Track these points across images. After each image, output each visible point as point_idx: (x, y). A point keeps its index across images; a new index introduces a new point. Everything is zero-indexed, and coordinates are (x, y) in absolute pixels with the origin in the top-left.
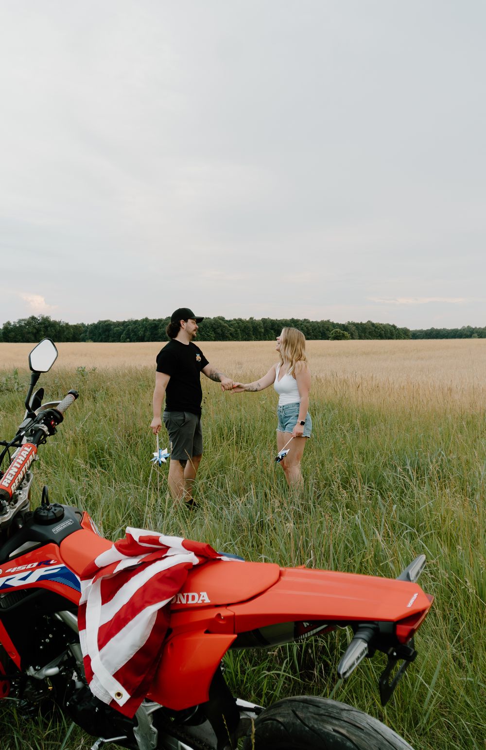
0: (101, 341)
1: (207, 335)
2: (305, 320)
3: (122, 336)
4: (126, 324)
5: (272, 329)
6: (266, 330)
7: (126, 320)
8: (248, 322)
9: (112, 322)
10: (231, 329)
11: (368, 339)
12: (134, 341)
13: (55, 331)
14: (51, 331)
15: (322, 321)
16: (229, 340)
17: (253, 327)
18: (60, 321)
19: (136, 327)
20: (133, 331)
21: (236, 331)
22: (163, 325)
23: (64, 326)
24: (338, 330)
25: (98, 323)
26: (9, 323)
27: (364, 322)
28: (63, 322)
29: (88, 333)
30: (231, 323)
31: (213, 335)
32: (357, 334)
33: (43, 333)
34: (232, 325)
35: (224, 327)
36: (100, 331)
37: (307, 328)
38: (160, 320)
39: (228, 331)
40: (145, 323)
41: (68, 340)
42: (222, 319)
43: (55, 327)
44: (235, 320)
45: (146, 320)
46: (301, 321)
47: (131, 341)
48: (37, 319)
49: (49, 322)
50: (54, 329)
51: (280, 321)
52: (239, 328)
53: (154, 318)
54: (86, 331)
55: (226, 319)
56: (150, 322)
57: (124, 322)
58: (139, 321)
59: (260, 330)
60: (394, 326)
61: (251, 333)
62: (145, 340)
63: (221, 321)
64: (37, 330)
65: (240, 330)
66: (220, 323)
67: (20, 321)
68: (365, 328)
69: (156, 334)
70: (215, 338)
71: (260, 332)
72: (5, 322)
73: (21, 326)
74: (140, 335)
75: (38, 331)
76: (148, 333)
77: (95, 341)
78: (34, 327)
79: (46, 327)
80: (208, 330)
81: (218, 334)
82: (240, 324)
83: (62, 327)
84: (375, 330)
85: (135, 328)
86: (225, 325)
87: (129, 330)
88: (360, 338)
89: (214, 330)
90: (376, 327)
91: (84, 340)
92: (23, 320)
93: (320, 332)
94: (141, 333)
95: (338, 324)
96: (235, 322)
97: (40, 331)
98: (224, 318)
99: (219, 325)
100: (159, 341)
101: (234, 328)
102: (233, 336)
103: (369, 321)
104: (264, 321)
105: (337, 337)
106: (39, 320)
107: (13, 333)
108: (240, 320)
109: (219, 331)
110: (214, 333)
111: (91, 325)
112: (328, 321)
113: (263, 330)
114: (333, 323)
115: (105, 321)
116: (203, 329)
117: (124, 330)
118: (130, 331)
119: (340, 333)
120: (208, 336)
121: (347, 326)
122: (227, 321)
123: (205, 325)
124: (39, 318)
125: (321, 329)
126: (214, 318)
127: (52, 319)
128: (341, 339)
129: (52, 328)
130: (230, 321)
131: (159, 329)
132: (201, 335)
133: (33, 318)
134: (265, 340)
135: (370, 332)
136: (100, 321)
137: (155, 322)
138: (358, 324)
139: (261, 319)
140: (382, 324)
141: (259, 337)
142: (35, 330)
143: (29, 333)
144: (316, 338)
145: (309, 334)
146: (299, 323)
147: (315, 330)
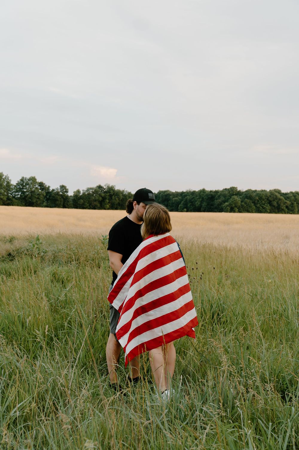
1: (262, 207)
3: (180, 206)
4: (184, 195)
7: (185, 191)
9: (171, 192)
10: (287, 201)
12: (191, 211)
13: (119, 199)
14: (115, 199)
16: (285, 213)
18: (124, 191)
19: (194, 197)
20: (190, 201)
21: (292, 204)
22: (219, 196)
23: (127, 195)
25: (158, 192)
26: (78, 191)
28: (126, 191)
30: (287, 196)
33: (107, 201)
34: (288, 198)
35: (280, 199)
38: (216, 192)
39: (284, 204)
40: (202, 193)
42: (279, 192)
43: (119, 195)
44: (291, 193)
45: (203, 191)
47: (187, 211)
48: (103, 188)
49: (114, 191)
50: (118, 197)
52: (295, 201)
53: (212, 190)
56: (207, 193)
57: (183, 193)
58: (197, 192)
62: (202, 210)
63: (277, 194)
64: (103, 197)
65: (297, 203)
66: (276, 196)
67: (88, 189)
69: (212, 205)
70: (270, 210)
72: (75, 190)
73: (89, 194)
74: (197, 206)
75: (104, 199)
76: (204, 204)
78: (100, 195)
79: (111, 196)
80: (263, 202)
81: (274, 206)
82: (297, 197)
83: (125, 196)
85: (192, 199)
86: (282, 197)
87: (186, 200)
89: (270, 203)
92: (91, 189)
94: (198, 203)
96: (291, 195)
97: (106, 199)
98: (280, 191)
99: (275, 197)
100: (216, 212)
101: (290, 201)
102: (288, 209)
106: (105, 189)
107: (82, 201)
109: (275, 203)
110: (270, 205)
115: (165, 192)
116: (258, 201)
117: (182, 200)
118: (188, 201)
122: (283, 193)
123: (261, 198)
124: (105, 187)
126: (270, 190)
127: (117, 188)
129: (116, 197)
130: (286, 194)
131: (216, 200)
132: (256, 207)
133: (100, 187)
136: (160, 191)
137: (212, 193)
142: (101, 199)
143: (95, 201)
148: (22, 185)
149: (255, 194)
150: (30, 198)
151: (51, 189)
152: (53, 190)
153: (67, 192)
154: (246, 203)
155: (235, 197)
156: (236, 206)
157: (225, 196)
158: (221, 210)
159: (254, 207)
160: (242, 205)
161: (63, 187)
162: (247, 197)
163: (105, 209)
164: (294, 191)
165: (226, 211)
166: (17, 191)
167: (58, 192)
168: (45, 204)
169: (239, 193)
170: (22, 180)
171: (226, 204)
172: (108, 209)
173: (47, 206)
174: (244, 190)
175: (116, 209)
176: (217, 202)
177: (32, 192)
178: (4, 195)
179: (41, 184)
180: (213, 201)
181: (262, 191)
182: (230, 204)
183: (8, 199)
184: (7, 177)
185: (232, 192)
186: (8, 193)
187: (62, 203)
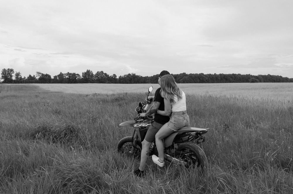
0: (154, 83)
2: (239, 74)
5: (224, 78)
6: (221, 79)
8: (213, 75)
11: (268, 82)
13: (137, 79)
15: (246, 75)
16: (205, 83)
17: (216, 77)
18: (139, 76)
22: (178, 77)
23: (141, 77)
24: (253, 78)
25: (153, 76)
26: (121, 76)
27: (267, 75)
29: (149, 80)
31: (199, 81)
32: (263, 80)
33: (133, 80)
34: (207, 76)
36: (154, 79)
37: (240, 78)
38: (177, 75)
39: (205, 79)
41: (142, 83)
42: (203, 74)
44: (208, 74)
46: (237, 75)
48: (131, 75)
51: (227, 75)
54: (149, 79)
59: (218, 78)
60: (281, 77)
61: (215, 80)
65: (210, 79)
66: (202, 76)
67: (125, 76)
68: (267, 78)
72: (120, 76)
75: (131, 79)
77: (152, 83)
78: (130, 78)
79: (134, 78)
80: (197, 78)
81: (201, 80)
82: (210, 76)
84: (271, 79)
86: (204, 76)
88: (264, 82)
89: (199, 78)
90: (272, 77)
91: (148, 83)
93: (245, 79)
95: (254, 76)
96: (208, 75)
101: (208, 78)
102: (207, 81)
103: (269, 74)
104: (220, 75)
105: (253, 82)
107: (122, 80)
108: (210, 74)
109: (201, 79)
111: (151, 77)
113: (220, 79)
114: (251, 75)
116: (195, 78)
119: (254, 80)
120: (197, 81)
121: (258, 77)
126: (199, 74)
127: (136, 75)
128: (255, 82)
130: (206, 75)
133: (129, 74)
134: (221, 83)
135: (269, 79)
138: (263, 76)
140: (275, 76)
141: (218, 82)
143: (128, 80)
144: (243, 82)
145: (240, 80)
146: (236, 75)
147: (243, 78)
148: (98, 74)
149: (193, 75)
150: (101, 80)
151: (109, 76)
152: (110, 76)
153: (116, 77)
154: (189, 79)
155: (185, 77)
156: (185, 81)
159: (193, 81)
160: (188, 80)
161: (114, 75)
163: (132, 83)
164: (209, 74)
166: (96, 77)
167: (112, 77)
168: (107, 82)
169: (187, 75)
170: (98, 72)
171: (182, 80)
172: (133, 83)
174: (189, 74)
175: (136, 83)
177: (102, 77)
178: (90, 79)
179: (105, 74)
181: (196, 74)
183: (92, 80)
184: (91, 72)
185: (184, 74)
186: (92, 78)
187: (114, 81)
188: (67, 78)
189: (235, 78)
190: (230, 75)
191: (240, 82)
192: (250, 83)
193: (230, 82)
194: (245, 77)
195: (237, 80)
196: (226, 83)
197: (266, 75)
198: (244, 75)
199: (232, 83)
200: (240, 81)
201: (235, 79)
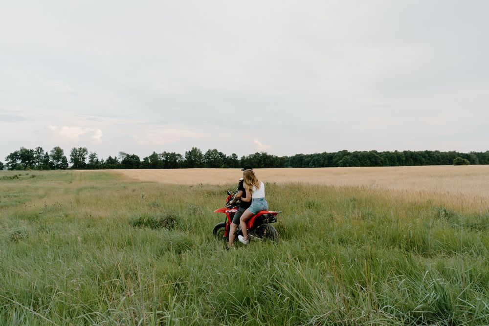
0: (297, 167)
2: (436, 151)
3: (310, 164)
5: (411, 158)
6: (407, 159)
7: (313, 154)
8: (393, 153)
9: (304, 155)
10: (381, 158)
12: (317, 167)
13: (270, 161)
14: (268, 161)
15: (449, 152)
16: (380, 166)
17: (397, 157)
18: (273, 155)
19: (319, 158)
20: (317, 161)
21: (385, 159)
22: (336, 156)
23: (275, 158)
24: (460, 158)
26: (244, 157)
28: (275, 156)
31: (369, 162)
32: (478, 161)
33: (263, 162)
34: (382, 155)
35: (377, 157)
36: (296, 161)
37: (438, 157)
38: (334, 154)
39: (380, 160)
40: (324, 155)
41: (277, 167)
42: (375, 152)
43: (270, 158)
44: (384, 152)
45: (325, 153)
46: (434, 152)
47: (315, 167)
49: (266, 156)
51: (417, 152)
52: (387, 158)
54: (288, 161)
55: (378, 152)
56: (327, 154)
57: (312, 155)
58: (321, 154)
59: (402, 159)
61: (396, 161)
63: (374, 153)
66: (374, 155)
67: (250, 156)
68: (485, 156)
69: (331, 162)
70: (370, 165)
71: (402, 161)
73: (250, 158)
75: (260, 161)
76: (326, 162)
77: (293, 167)
78: (258, 159)
80: (365, 159)
81: (373, 162)
82: (388, 155)
83: (273, 158)
86: (378, 155)
87: (314, 160)
88: (481, 163)
89: (370, 159)
91: (287, 166)
92: (252, 155)
93: (448, 159)
94: (322, 162)
95: (462, 154)
96: (384, 154)
100: (334, 167)
101: (384, 157)
102: (383, 163)
104: (405, 152)
105: (459, 163)
108: (388, 152)
109: (373, 159)
111: (291, 157)
112: (455, 152)
113: (404, 159)
114: (458, 153)
115: (300, 155)
116: (362, 158)
117: (311, 160)
119: (461, 160)
120: (366, 163)
121: (469, 155)
123: (364, 156)
124: (261, 154)
125: (448, 157)
126: (370, 151)
127: (268, 154)
128: (462, 165)
129: (268, 159)
130: (381, 153)
132: (361, 162)
133: (257, 154)
134: (406, 165)
136: (296, 155)
137: (331, 154)
138: (478, 153)
139: (403, 151)
141: (401, 164)
142: (258, 161)
143: (255, 162)
144: (445, 163)
145: (439, 161)
146: (432, 153)
147: (444, 158)
148: (209, 154)
149: (360, 154)
150: (214, 162)
151: (227, 156)
152: (228, 157)
153: (237, 158)
154: (354, 160)
155: (346, 156)
156: (347, 163)
157: (339, 156)
158: (337, 166)
159: (359, 163)
160: (351, 162)
161: (234, 155)
162: (354, 156)
163: (261, 167)
164: (386, 151)
165: (341, 166)
166: (206, 159)
167: (231, 158)
168: (223, 166)
169: (349, 154)
170: (208, 151)
171: (341, 161)
172: (263, 168)
173: (224, 167)
174: (352, 152)
175: (269, 167)
176: (334, 160)
177: (215, 159)
178: (198, 161)
179: (220, 154)
180: (332, 159)
181: (365, 152)
182: (343, 161)
183: (201, 163)
184: (199, 150)
185: (345, 153)
186: (200, 160)
187: (234, 165)
188: (163, 160)
189: (430, 157)
190: (422, 152)
191: (438, 165)
192: (454, 165)
193: (422, 165)
194: (447, 156)
195: (433, 161)
196: (414, 165)
197: (483, 152)
198: (445, 153)
199: (426, 165)
200: (439, 163)
201: (429, 159)
